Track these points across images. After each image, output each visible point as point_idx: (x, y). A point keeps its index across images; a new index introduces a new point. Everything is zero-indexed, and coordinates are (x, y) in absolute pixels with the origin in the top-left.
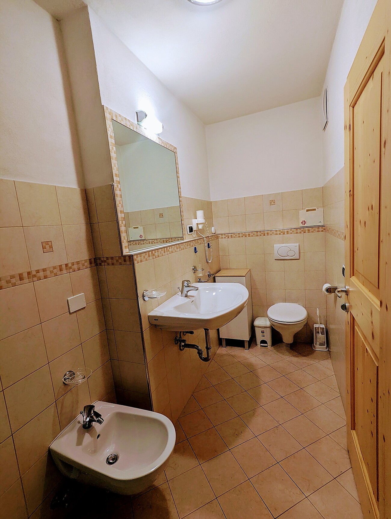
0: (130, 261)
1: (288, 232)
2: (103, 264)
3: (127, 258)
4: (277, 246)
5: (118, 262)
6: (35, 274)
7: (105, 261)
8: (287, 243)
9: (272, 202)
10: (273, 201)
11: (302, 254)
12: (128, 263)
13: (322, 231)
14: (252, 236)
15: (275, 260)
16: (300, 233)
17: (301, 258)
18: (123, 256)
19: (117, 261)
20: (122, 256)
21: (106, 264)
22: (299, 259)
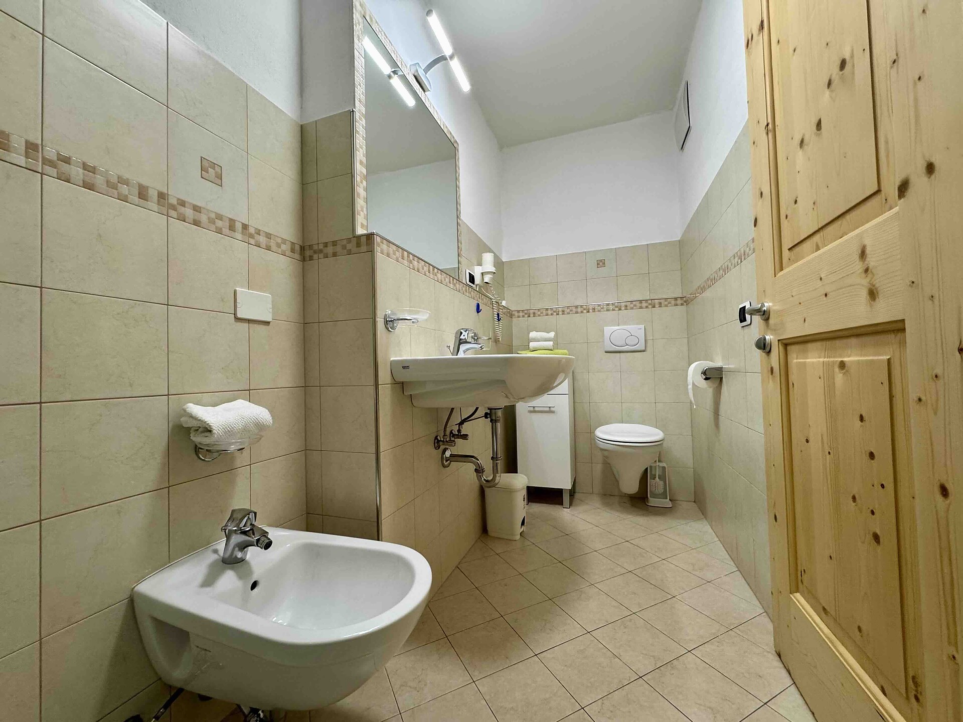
0: (368, 244)
1: (626, 306)
2: (316, 256)
3: (364, 240)
4: (608, 330)
5: (346, 248)
6: (175, 205)
7: (321, 251)
8: (625, 323)
9: (601, 263)
10: (601, 261)
11: (650, 343)
12: (364, 248)
13: (682, 304)
14: (568, 313)
15: (606, 352)
16: (647, 307)
17: (648, 349)
18: (356, 237)
19: (344, 247)
20: (354, 237)
21: (321, 256)
22: (644, 351)
